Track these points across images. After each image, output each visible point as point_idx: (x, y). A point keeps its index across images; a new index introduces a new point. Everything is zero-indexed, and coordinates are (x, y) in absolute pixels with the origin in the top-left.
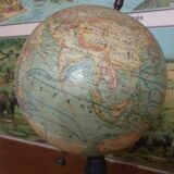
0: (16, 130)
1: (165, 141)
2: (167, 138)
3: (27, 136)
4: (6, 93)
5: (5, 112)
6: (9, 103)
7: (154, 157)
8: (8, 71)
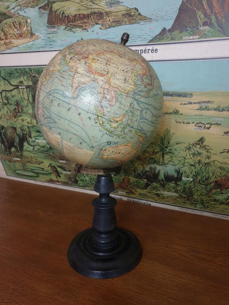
0: (24, 170)
1: (175, 175)
2: (178, 172)
3: (37, 175)
4: (15, 129)
5: (13, 149)
6: (17, 140)
7: (166, 193)
8: (17, 104)
